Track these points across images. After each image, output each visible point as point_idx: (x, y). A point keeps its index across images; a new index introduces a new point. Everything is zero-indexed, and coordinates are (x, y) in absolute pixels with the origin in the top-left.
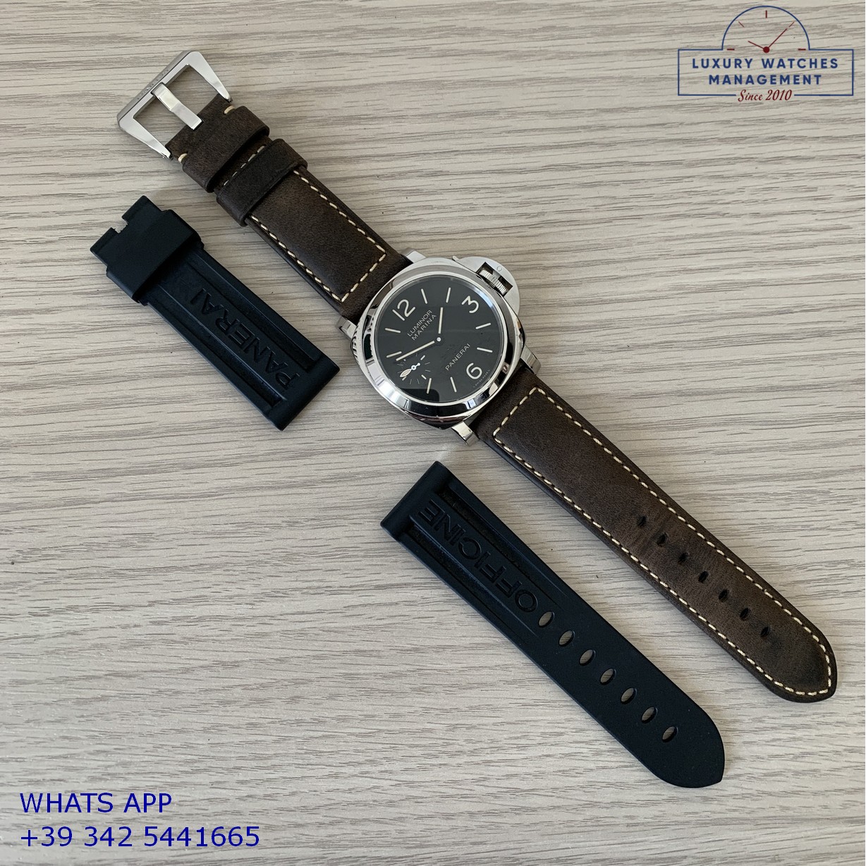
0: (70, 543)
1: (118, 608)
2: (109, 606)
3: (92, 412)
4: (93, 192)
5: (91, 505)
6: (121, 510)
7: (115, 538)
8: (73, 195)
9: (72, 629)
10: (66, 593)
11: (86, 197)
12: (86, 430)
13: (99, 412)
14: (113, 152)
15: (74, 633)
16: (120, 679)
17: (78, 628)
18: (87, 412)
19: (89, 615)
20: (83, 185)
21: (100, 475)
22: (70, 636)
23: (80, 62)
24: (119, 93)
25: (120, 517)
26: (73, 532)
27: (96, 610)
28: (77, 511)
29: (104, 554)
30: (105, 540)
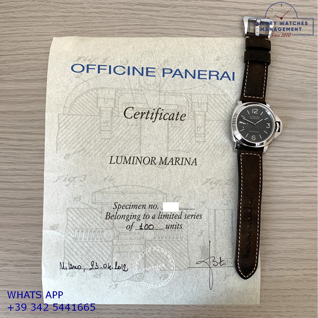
0: (281, 250)
1: (294, 270)
2: (291, 269)
3: (287, 212)
4: (288, 147)
5: (287, 239)
6: (295, 241)
7: (293, 249)
8: (282, 147)
9: (281, 275)
10: (279, 265)
11: (286, 148)
12: (285, 217)
13: (289, 212)
14: (293, 135)
15: (282, 276)
16: (294, 291)
17: (282, 275)
18: (286, 212)
19: (286, 271)
20: (284, 144)
21: (289, 231)
22: (280, 277)
23: (284, 107)
24: (295, 118)
25: (294, 243)
26: (282, 247)
27: (288, 270)
28: (282, 241)
29: (290, 254)
30: (290, 250)
